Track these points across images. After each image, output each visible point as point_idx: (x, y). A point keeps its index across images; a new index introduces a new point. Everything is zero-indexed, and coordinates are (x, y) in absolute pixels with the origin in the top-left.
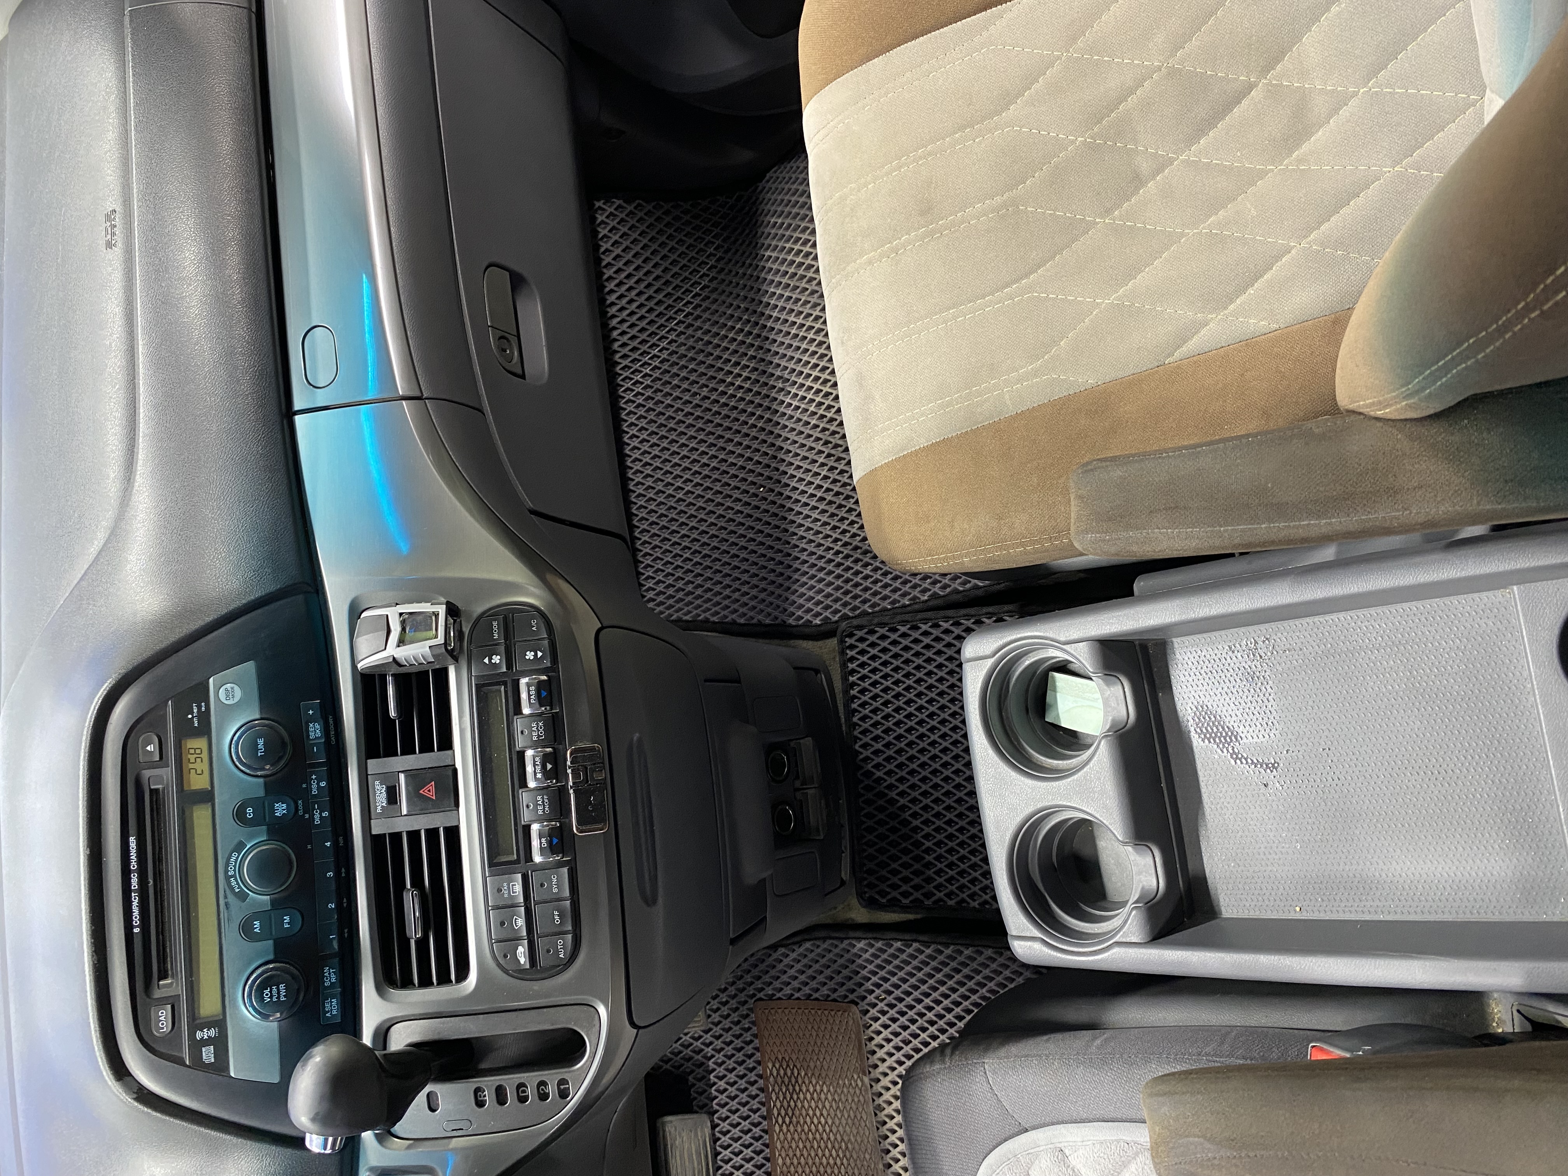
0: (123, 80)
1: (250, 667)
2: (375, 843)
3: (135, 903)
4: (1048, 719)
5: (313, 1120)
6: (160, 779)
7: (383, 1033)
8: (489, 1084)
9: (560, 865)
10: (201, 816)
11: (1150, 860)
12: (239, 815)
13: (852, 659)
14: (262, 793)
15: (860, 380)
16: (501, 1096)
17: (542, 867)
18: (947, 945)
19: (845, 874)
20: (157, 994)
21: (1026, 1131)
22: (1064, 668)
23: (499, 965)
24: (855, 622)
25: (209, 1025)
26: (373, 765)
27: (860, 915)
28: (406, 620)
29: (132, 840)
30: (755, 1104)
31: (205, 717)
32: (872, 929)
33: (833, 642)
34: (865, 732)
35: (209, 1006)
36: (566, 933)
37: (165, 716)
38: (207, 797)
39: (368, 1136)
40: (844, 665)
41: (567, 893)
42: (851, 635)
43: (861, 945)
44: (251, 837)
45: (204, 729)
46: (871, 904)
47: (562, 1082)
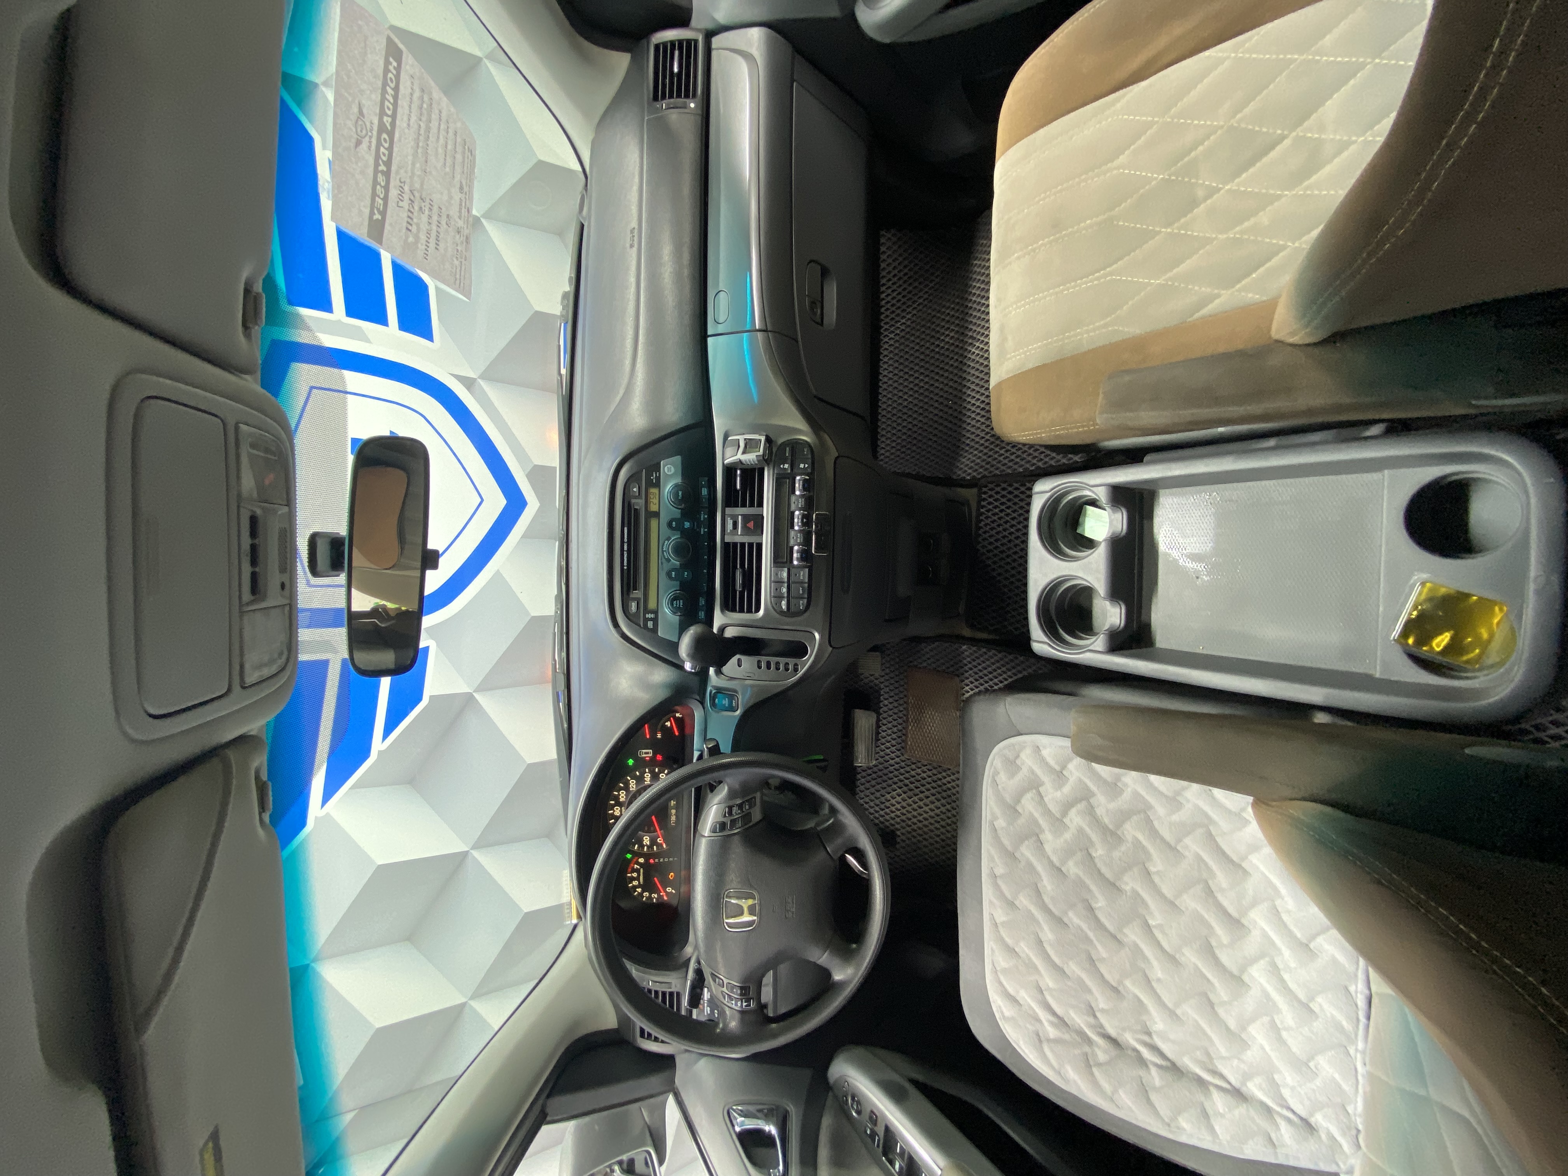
0: (642, 158)
1: (678, 459)
2: (726, 546)
3: (625, 556)
4: (1079, 531)
5: (688, 655)
6: (638, 504)
7: (722, 629)
8: (764, 659)
9: (805, 567)
10: (654, 523)
11: (1118, 610)
12: (669, 525)
13: (984, 500)
14: (679, 516)
15: (1002, 329)
16: (768, 666)
17: (798, 567)
18: (1010, 654)
19: (961, 609)
20: (632, 596)
21: (1022, 734)
22: (1093, 503)
23: (773, 607)
24: (989, 480)
25: (651, 612)
26: (729, 511)
27: (967, 632)
28: (748, 442)
29: (626, 529)
30: (901, 715)
31: (658, 479)
32: (973, 641)
33: (975, 491)
34: (984, 539)
35: (652, 605)
36: (803, 598)
37: (641, 477)
38: (657, 515)
39: (712, 670)
40: (979, 502)
41: (807, 580)
42: (986, 487)
43: (964, 647)
44: (674, 535)
45: (657, 485)
46: (972, 626)
47: (796, 665)
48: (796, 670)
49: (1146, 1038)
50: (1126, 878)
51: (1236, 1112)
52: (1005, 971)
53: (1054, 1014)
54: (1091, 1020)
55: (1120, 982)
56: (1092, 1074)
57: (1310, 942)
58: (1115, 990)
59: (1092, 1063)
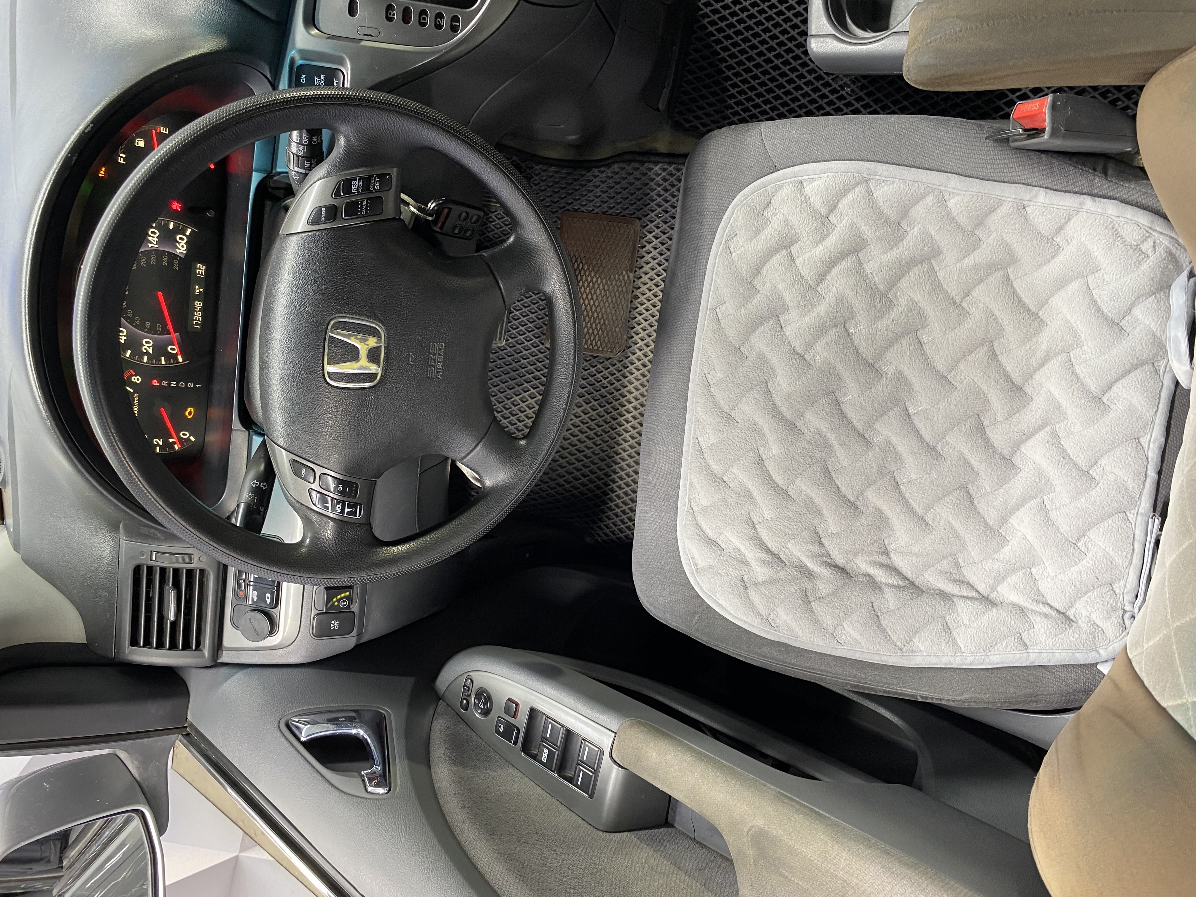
8: (399, 3)
16: (406, 16)
21: (779, 170)
47: (455, 19)
48: (454, 29)
49: (882, 559)
50: (889, 355)
51: (985, 619)
52: (705, 510)
53: (768, 551)
54: (816, 549)
55: (860, 495)
56: (811, 611)
57: (1104, 393)
58: (852, 505)
59: (811, 598)
